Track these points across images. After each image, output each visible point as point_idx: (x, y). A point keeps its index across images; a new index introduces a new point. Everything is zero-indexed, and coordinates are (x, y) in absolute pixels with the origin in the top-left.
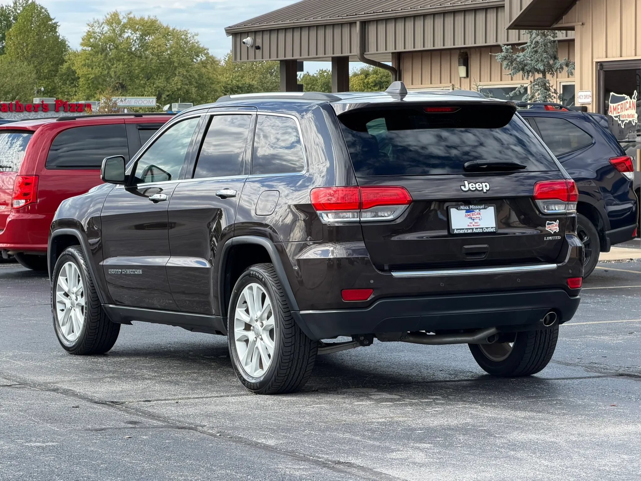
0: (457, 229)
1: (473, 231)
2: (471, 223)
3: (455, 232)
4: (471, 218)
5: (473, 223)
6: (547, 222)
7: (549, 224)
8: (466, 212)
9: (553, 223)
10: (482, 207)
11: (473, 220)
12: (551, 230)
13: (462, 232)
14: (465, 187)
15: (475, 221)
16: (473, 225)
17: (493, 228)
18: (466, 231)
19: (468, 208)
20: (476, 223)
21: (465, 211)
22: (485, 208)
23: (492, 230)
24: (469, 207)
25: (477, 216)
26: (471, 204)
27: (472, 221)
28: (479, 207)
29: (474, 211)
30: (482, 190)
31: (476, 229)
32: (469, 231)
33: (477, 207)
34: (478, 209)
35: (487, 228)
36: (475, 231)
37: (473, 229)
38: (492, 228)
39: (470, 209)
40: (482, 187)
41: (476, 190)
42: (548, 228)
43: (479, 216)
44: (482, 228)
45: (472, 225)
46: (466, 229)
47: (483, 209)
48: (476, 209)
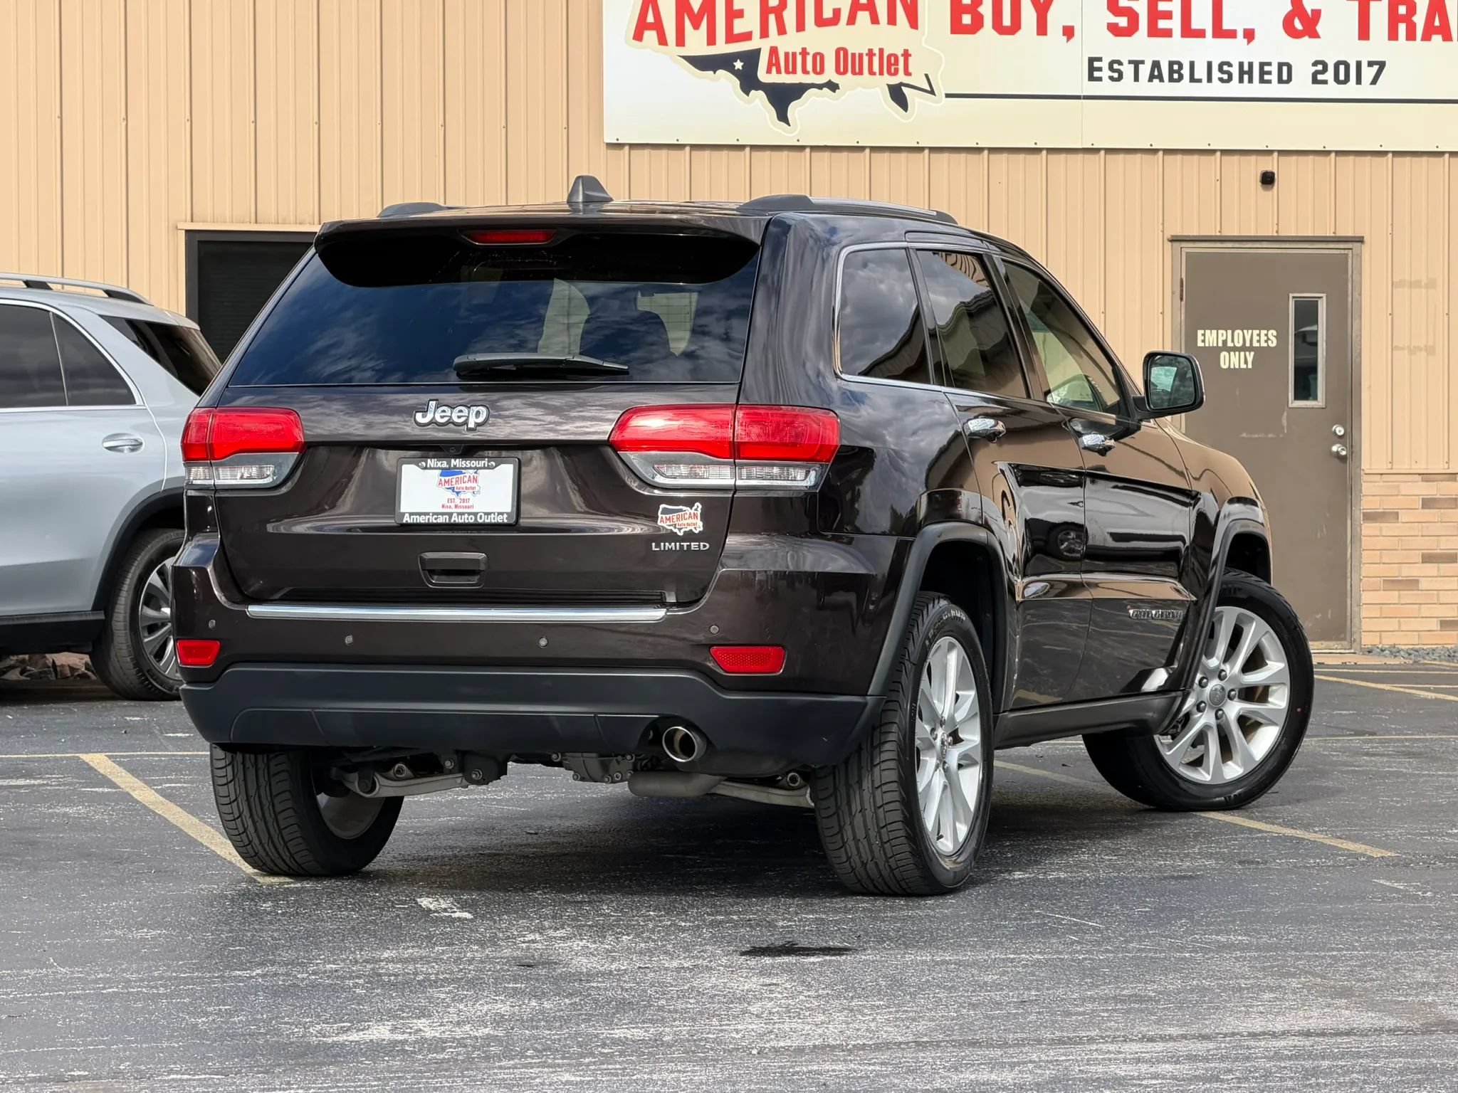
0: (411, 514)
1: (450, 518)
2: (450, 500)
3: (406, 519)
4: (453, 489)
5: (457, 501)
6: (664, 506)
7: (665, 511)
8: (442, 475)
9: (681, 510)
10: (481, 464)
11: (458, 493)
12: (674, 526)
13: (421, 520)
14: (425, 416)
15: (462, 496)
16: (456, 506)
17: (502, 514)
18: (433, 520)
19: (445, 465)
20: (464, 501)
21: (439, 472)
22: (489, 468)
23: (499, 519)
24: (449, 463)
25: (469, 485)
26: (455, 457)
27: (453, 496)
28: (474, 463)
29: (461, 473)
30: (465, 423)
31: (459, 514)
32: (441, 520)
33: (468, 463)
34: (471, 468)
35: (488, 514)
36: (455, 519)
37: (450, 515)
38: (499, 514)
39: (450, 468)
40: (468, 416)
41: (450, 422)
42: (664, 521)
43: (473, 484)
44: (475, 514)
45: (453, 505)
46: (434, 514)
47: (484, 468)
48: (466, 468)
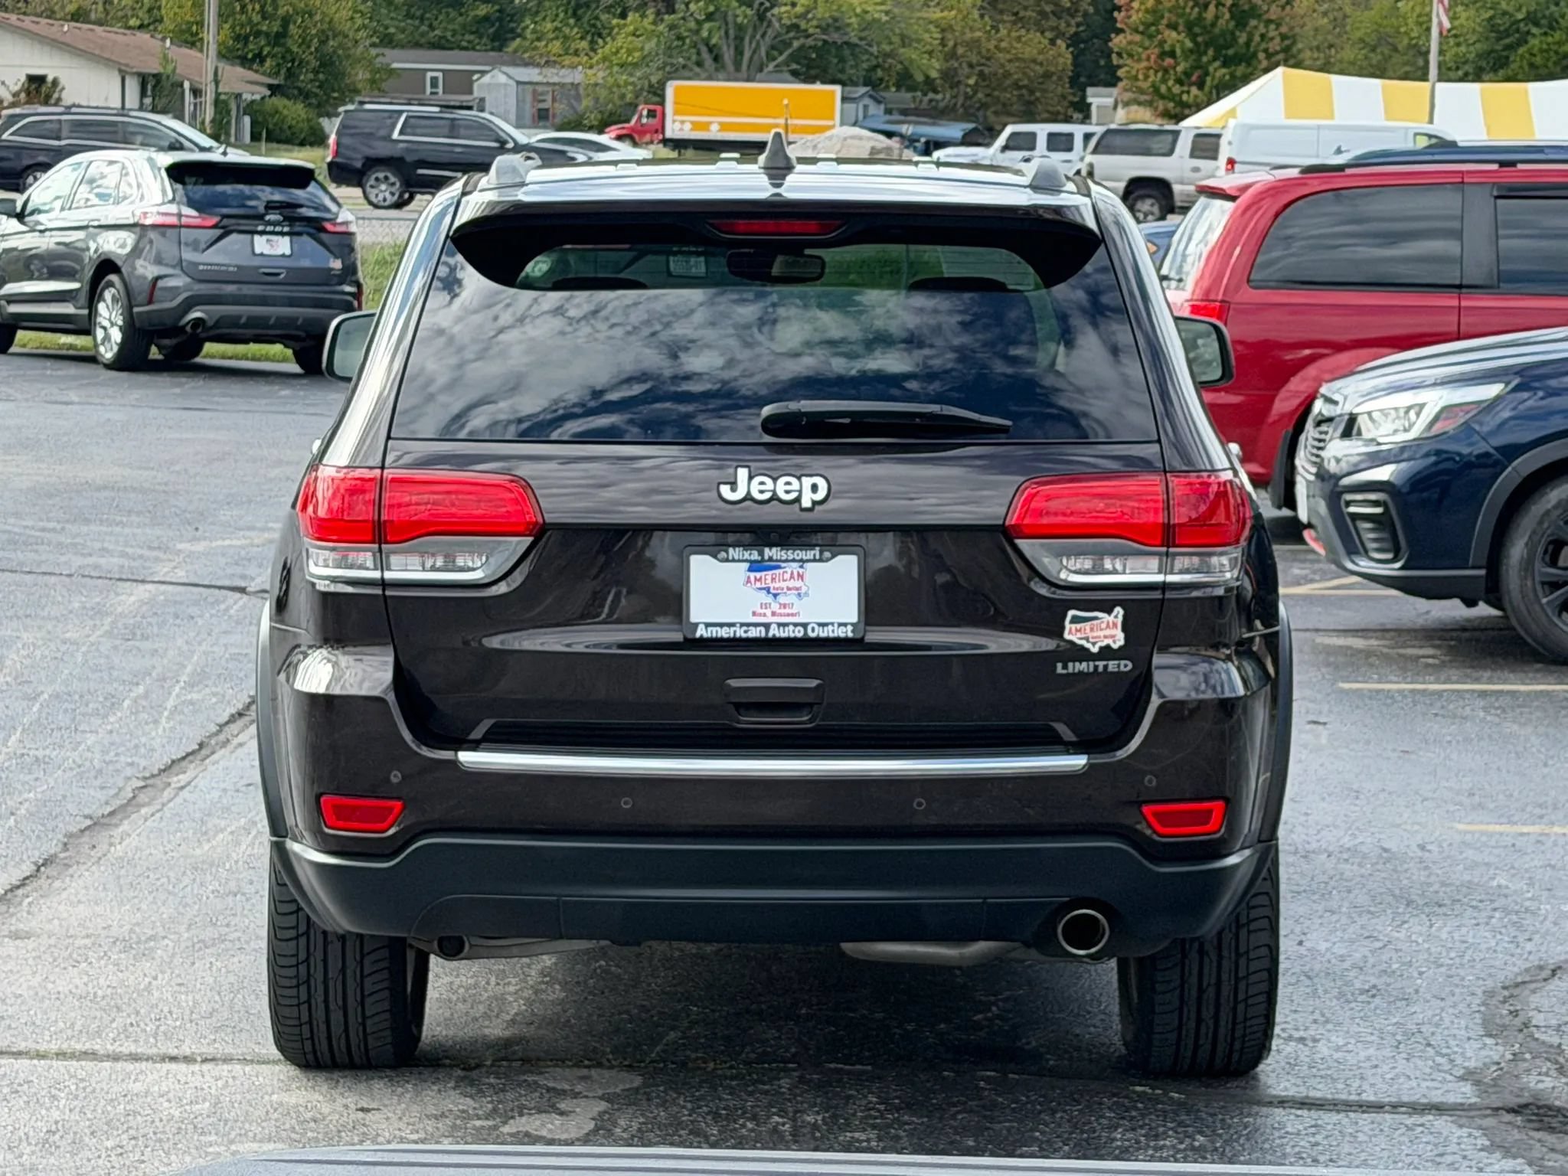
0: (707, 625)
1: (767, 631)
2: (766, 606)
3: (701, 632)
4: (768, 590)
5: (775, 607)
6: (1071, 613)
7: (1075, 620)
8: (750, 570)
9: (1096, 618)
10: (810, 554)
11: (775, 595)
12: (1087, 639)
13: (724, 633)
14: (734, 490)
15: (782, 599)
16: (774, 614)
17: (845, 625)
18: (740, 633)
19: (755, 556)
20: (785, 606)
21: (746, 565)
22: (821, 560)
23: (841, 633)
24: (761, 554)
25: (792, 584)
26: (771, 545)
27: (769, 599)
28: (800, 554)
29: (779, 567)
30: (798, 500)
31: (780, 625)
32: (754, 633)
33: (790, 554)
34: (794, 560)
35: (823, 625)
36: (774, 632)
37: (767, 626)
38: (840, 625)
39: (763, 560)
40: (800, 491)
41: (775, 497)
42: (1072, 633)
43: (798, 583)
44: (805, 625)
45: (768, 612)
46: (742, 625)
47: (814, 560)
48: (786, 561)
